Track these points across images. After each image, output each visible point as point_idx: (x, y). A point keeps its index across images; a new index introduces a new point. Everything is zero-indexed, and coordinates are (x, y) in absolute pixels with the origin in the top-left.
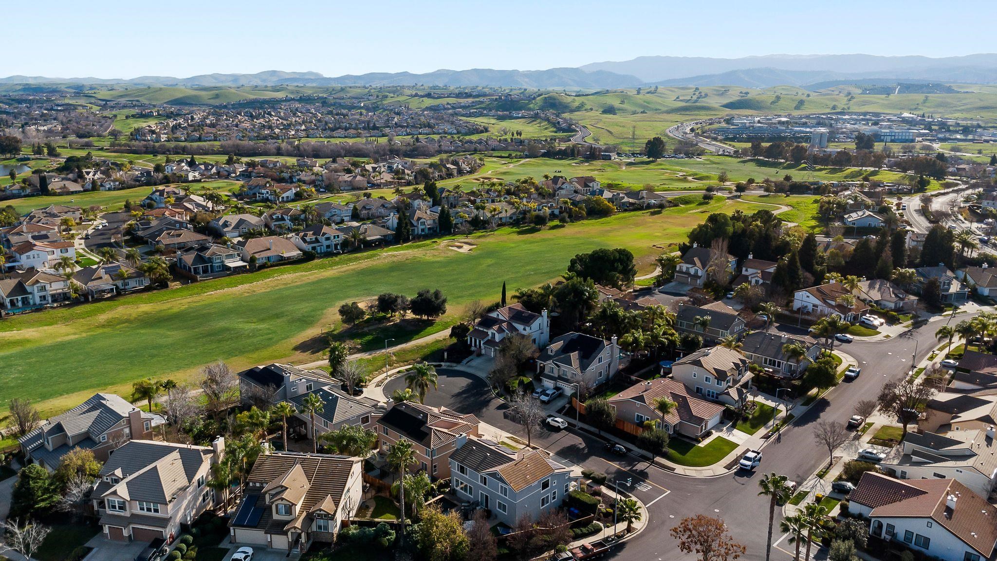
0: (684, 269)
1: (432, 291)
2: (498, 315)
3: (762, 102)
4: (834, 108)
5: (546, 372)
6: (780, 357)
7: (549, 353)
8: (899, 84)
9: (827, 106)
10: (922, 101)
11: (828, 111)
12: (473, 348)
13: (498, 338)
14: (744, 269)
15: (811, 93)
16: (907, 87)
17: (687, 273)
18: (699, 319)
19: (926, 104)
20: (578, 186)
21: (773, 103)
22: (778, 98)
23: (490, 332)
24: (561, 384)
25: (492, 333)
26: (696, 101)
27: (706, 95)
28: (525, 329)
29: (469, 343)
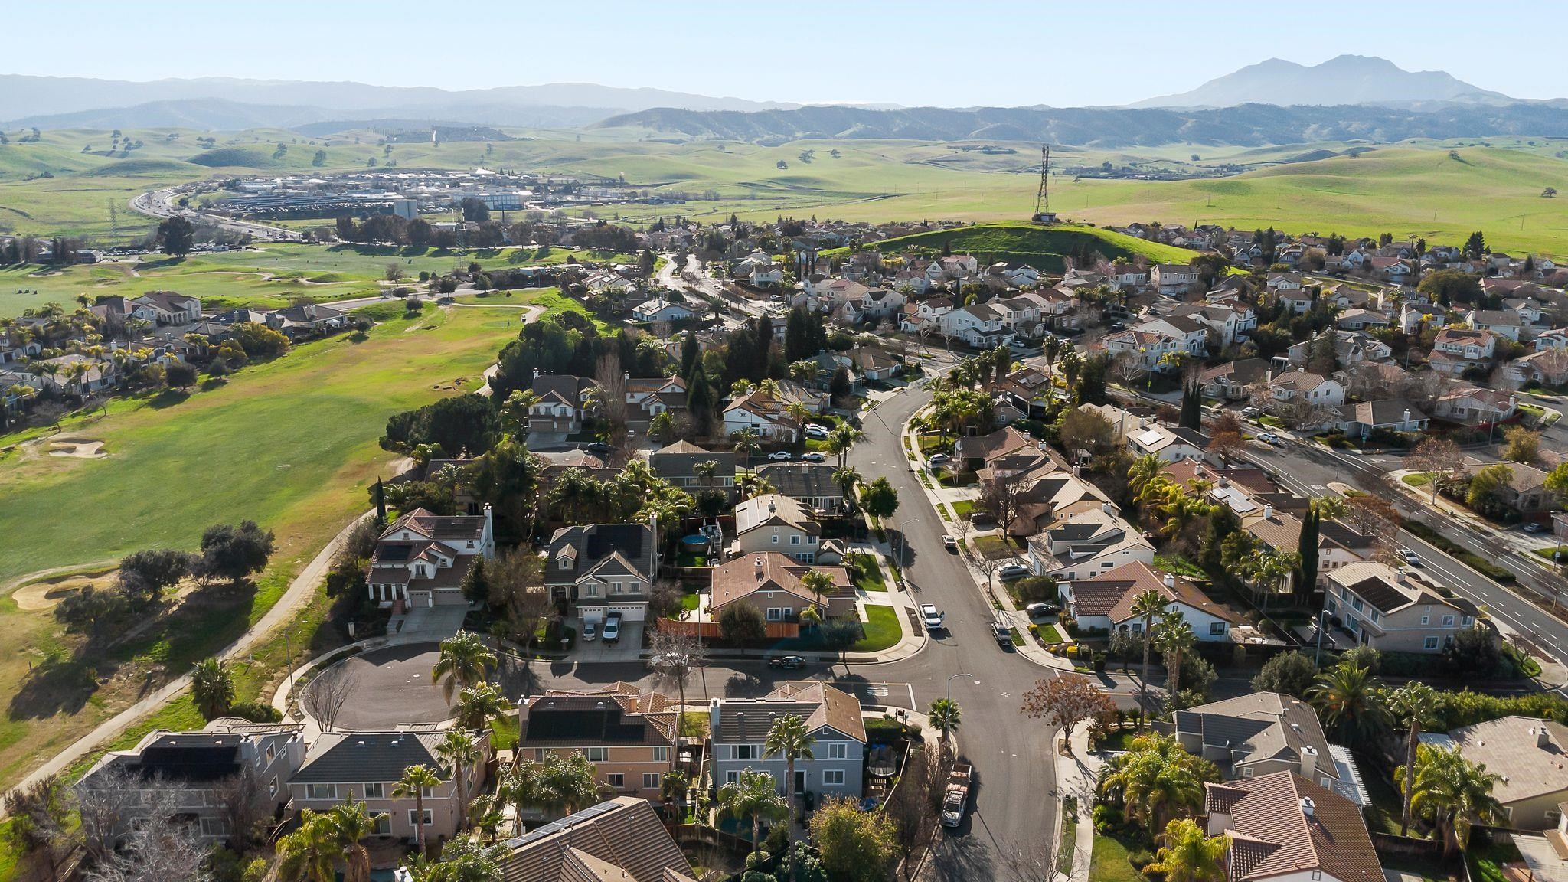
0: (542, 412)
1: (237, 528)
2: (406, 535)
3: (259, 154)
4: (372, 162)
5: (582, 595)
6: (815, 492)
7: (561, 567)
8: (434, 128)
9: (360, 161)
10: (484, 152)
11: (365, 167)
12: (385, 604)
13: (431, 572)
14: (628, 395)
15: (316, 141)
16: (448, 133)
17: (549, 415)
18: (702, 468)
19: (492, 156)
20: (159, 309)
21: (275, 155)
22: (282, 148)
23: (412, 567)
24: (614, 607)
25: (418, 567)
26: (124, 155)
27: (139, 144)
28: (470, 546)
29: (371, 596)
